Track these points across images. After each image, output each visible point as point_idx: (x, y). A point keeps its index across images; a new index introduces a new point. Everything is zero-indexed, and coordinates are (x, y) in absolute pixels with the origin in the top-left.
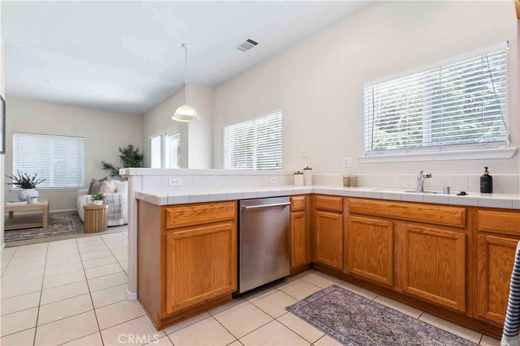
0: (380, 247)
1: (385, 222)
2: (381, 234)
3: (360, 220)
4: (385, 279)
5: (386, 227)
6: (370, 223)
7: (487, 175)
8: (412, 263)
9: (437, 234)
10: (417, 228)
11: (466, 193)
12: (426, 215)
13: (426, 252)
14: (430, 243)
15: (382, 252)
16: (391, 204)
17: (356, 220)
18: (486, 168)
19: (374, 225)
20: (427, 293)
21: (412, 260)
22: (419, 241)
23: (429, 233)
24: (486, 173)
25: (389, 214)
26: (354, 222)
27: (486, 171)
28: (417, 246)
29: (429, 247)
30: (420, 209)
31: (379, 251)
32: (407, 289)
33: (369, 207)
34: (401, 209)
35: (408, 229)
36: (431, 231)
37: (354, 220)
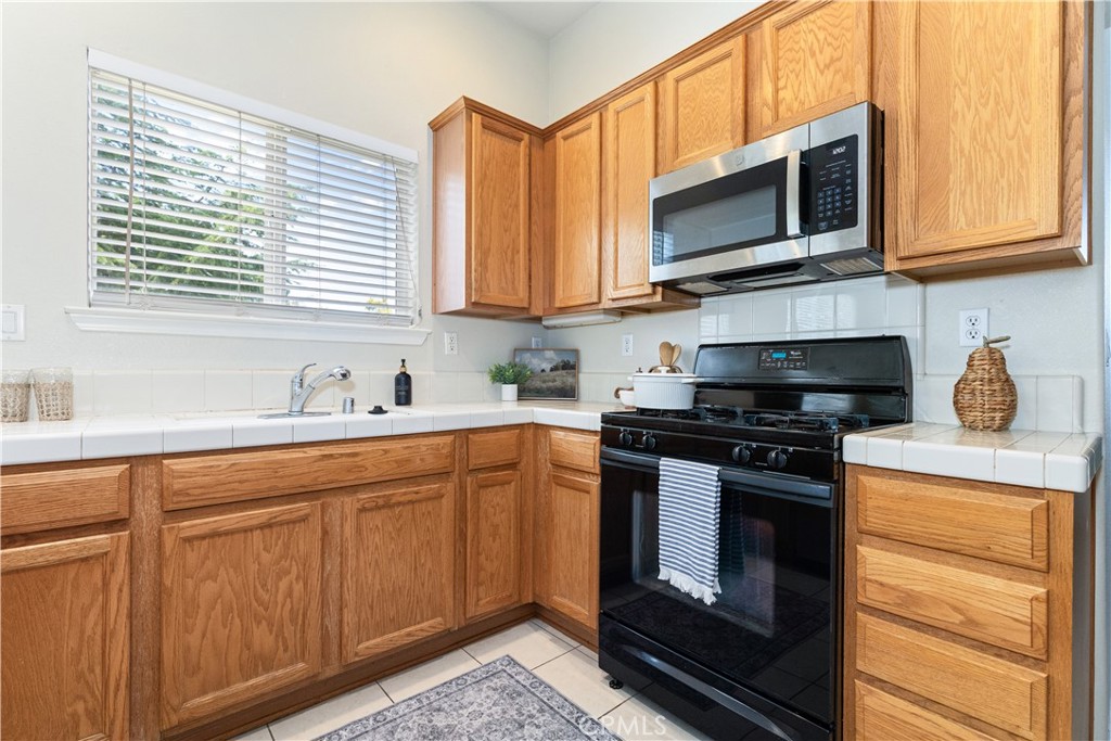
0: (283, 585)
1: (302, 507)
2: (286, 546)
3: (215, 526)
4: (301, 665)
5: (304, 519)
6: (255, 522)
7: (404, 373)
8: (367, 583)
9: (414, 497)
10: (378, 497)
11: (384, 408)
12: (396, 462)
13: (393, 546)
14: (401, 522)
15: (290, 594)
16: (318, 453)
17: (195, 532)
18: (403, 361)
19: (267, 526)
20: (396, 634)
21: (366, 577)
22: (380, 525)
23: (402, 499)
24: (403, 370)
25: (316, 479)
26: (188, 540)
27: (403, 366)
28: (377, 539)
29: (400, 530)
30: (386, 452)
31: (280, 598)
32: (356, 654)
33: (250, 475)
34: (344, 459)
35: (359, 506)
36: (405, 494)
37: (188, 533)
